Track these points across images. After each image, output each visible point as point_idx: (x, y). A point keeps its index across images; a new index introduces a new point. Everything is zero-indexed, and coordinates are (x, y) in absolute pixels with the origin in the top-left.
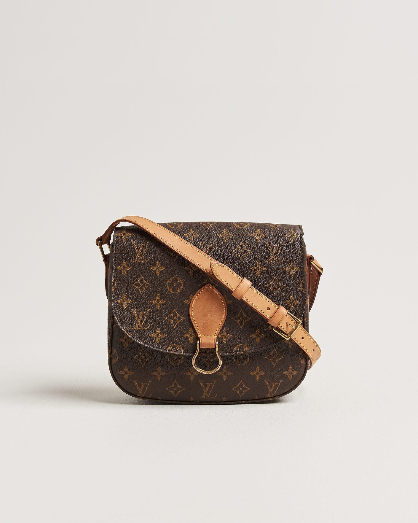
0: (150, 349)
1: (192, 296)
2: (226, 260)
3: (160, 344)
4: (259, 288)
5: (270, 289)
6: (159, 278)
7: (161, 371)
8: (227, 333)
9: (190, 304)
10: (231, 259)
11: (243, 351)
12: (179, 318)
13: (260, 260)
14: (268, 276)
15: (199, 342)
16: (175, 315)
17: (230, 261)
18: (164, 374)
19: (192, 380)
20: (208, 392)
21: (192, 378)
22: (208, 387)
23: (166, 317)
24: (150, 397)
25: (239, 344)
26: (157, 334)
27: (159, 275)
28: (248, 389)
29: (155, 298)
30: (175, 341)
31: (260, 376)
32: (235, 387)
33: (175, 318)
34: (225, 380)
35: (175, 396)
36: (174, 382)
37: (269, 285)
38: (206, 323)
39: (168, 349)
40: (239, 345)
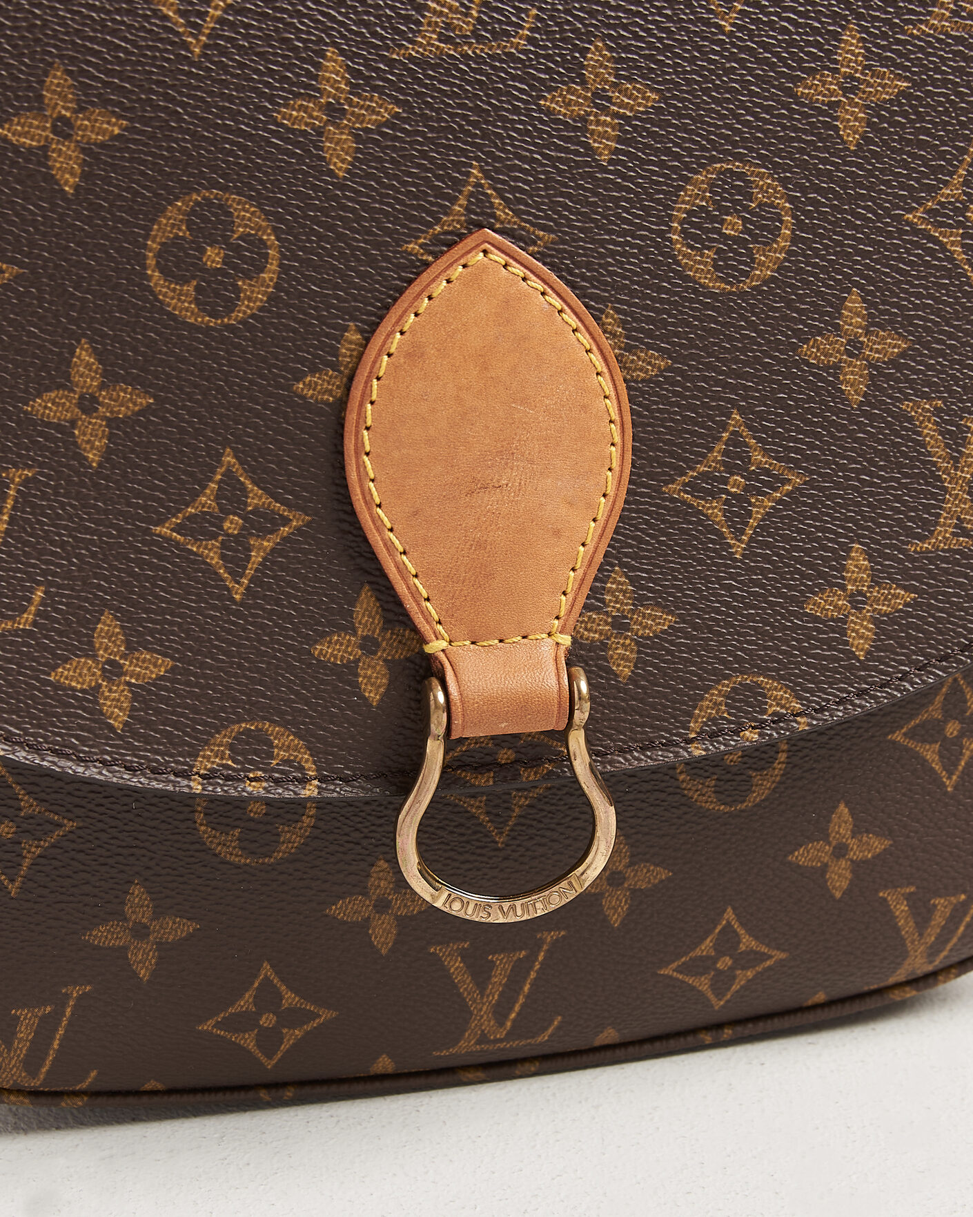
0: (62, 777)
1: (357, 337)
2: (609, 26)
3: (135, 734)
4: (859, 241)
5: (935, 240)
6: (79, 216)
7: (156, 915)
8: (639, 601)
9: (342, 405)
10: (644, 17)
11: (761, 725)
12: (263, 523)
13: (860, 17)
14: (922, 145)
15: (441, 697)
16: (232, 496)
17: (641, 39)
18: (176, 928)
19: (384, 952)
20: (500, 1012)
21: (383, 934)
22: (499, 978)
23: (160, 522)
24: (83, 1086)
25: (727, 677)
26: (109, 662)
27: (77, 188)
28: (770, 957)
29: (62, 380)
30: (249, 702)
31: (857, 866)
32: (686, 954)
33: (232, 524)
34: (615, 920)
35: (263, 1059)
36: (256, 976)
37: (929, 212)
38: (480, 545)
39: (202, 765)
40: (726, 686)
